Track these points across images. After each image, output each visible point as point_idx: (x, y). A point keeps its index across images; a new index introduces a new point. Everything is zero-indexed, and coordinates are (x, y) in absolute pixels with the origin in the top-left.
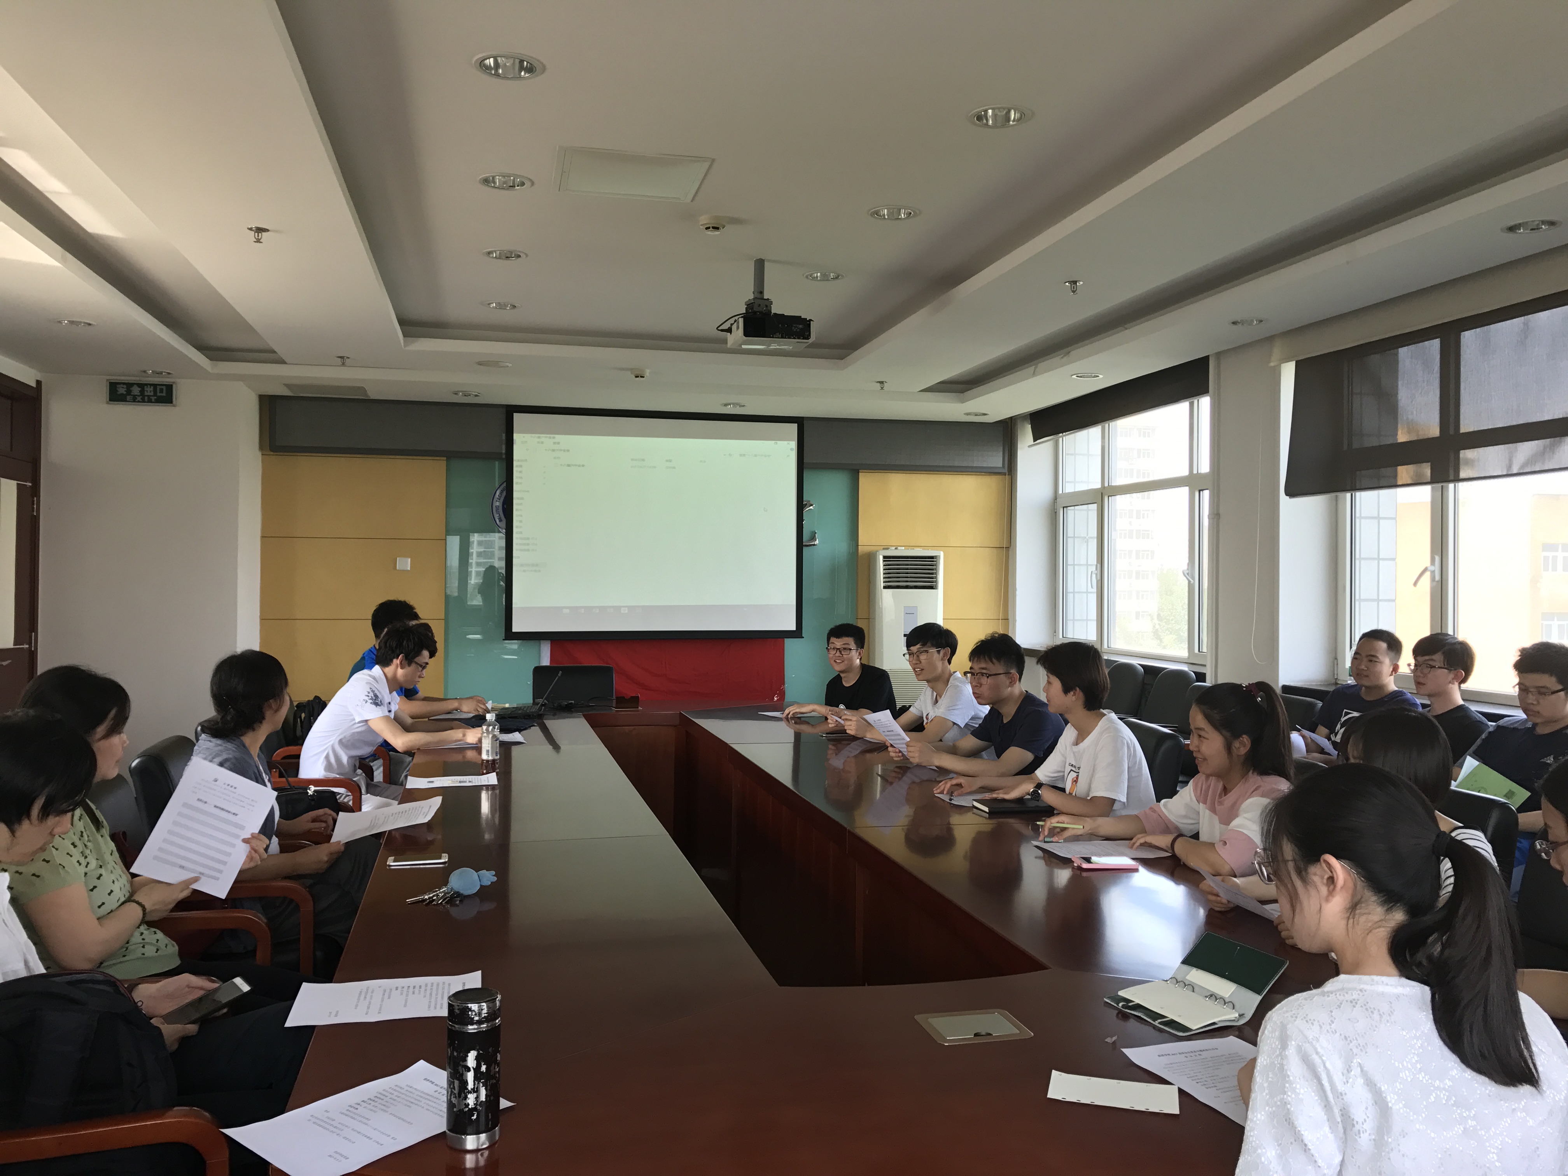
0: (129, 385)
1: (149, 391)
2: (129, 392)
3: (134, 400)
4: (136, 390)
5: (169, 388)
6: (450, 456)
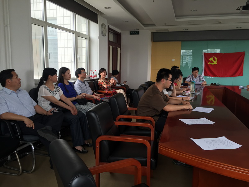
0: (133, 32)
1: (136, 33)
2: (133, 33)
4: (134, 33)
5: (138, 32)
6: (182, 41)
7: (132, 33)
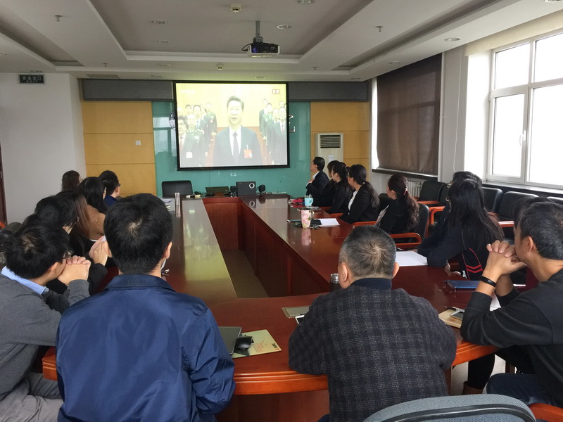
0: (27, 76)
1: (35, 78)
3: (29, 82)
4: (29, 78)
5: (42, 77)
6: (153, 100)
7: (24, 78)
